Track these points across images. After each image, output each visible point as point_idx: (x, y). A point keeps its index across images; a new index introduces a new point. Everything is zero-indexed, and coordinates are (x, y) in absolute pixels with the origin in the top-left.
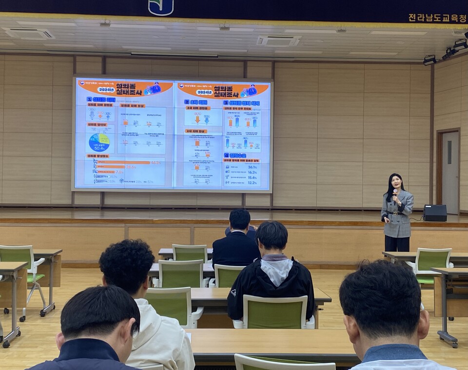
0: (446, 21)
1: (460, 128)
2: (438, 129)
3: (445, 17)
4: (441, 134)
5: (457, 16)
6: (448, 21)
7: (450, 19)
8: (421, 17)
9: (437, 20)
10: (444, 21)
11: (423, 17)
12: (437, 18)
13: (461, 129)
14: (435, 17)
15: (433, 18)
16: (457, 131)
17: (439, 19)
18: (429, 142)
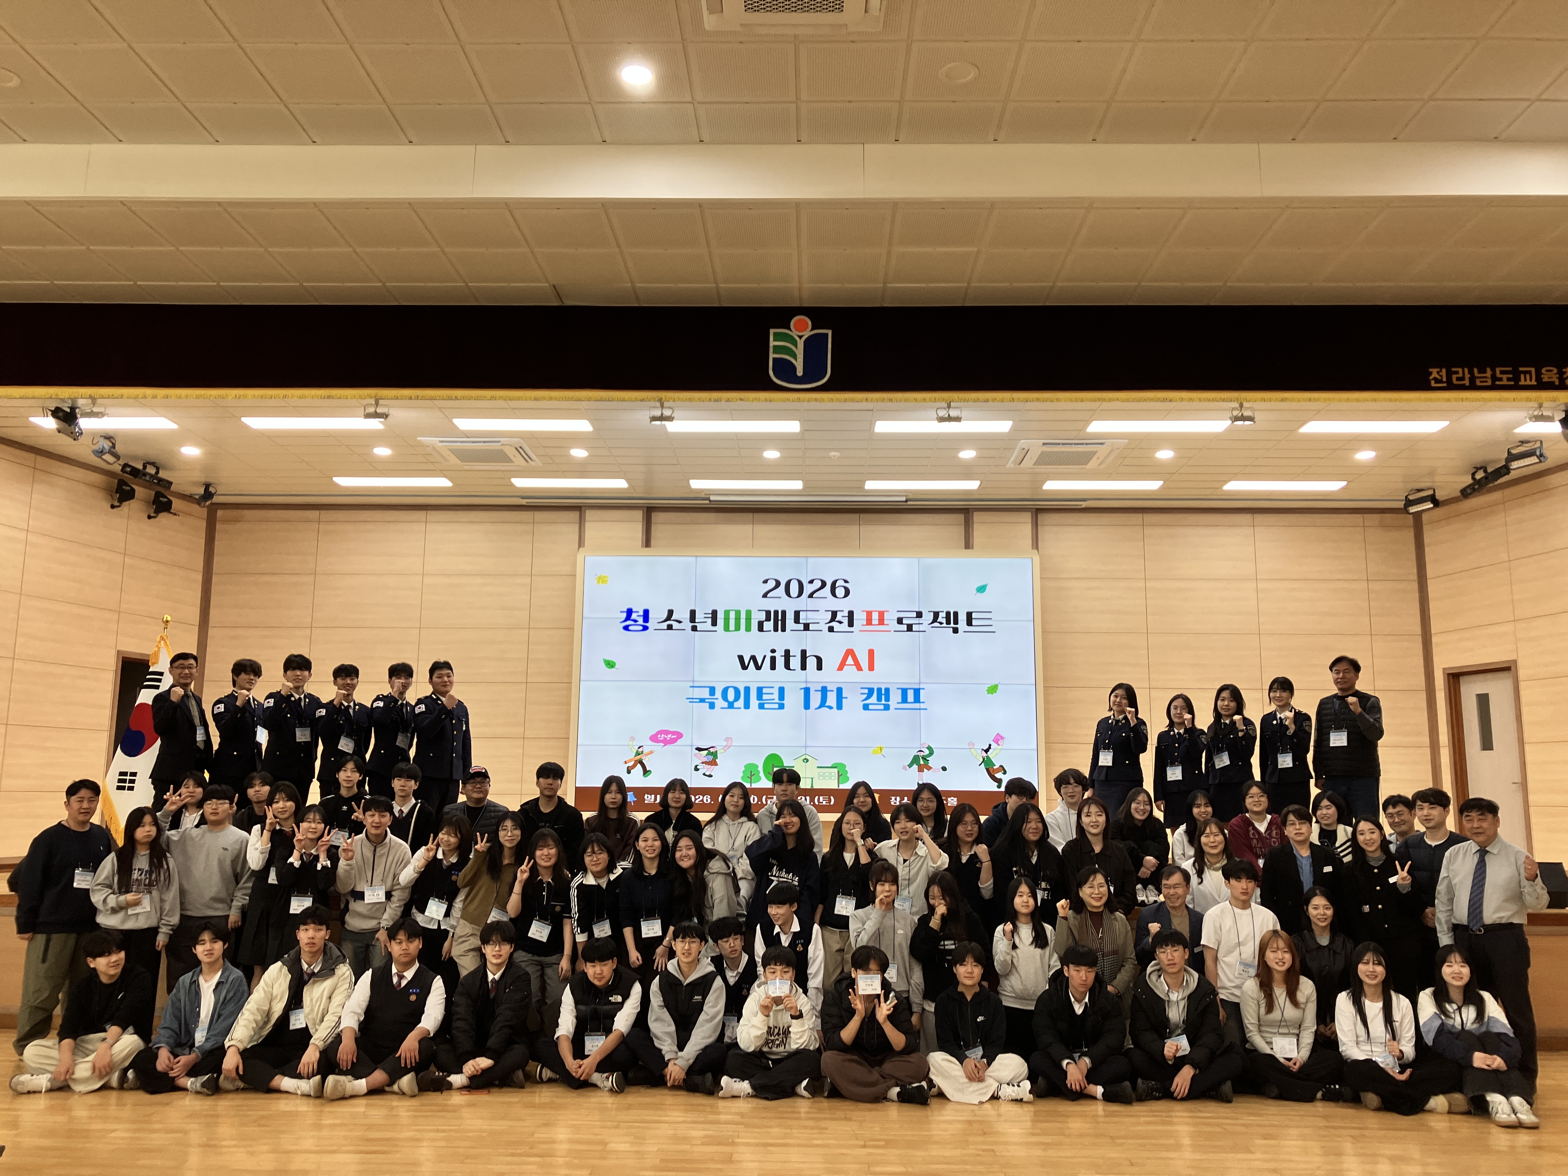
0: (1528, 383)
1: (1515, 662)
2: (1446, 666)
3: (1525, 373)
4: (1455, 678)
5: (1555, 371)
6: (1534, 383)
7: (1539, 378)
8: (1460, 375)
9: (1505, 382)
10: (1522, 383)
11: (1467, 376)
12: (1505, 377)
13: (1519, 664)
14: (1498, 375)
15: (1494, 378)
16: (1508, 669)
17: (1509, 379)
18: (1423, 696)
